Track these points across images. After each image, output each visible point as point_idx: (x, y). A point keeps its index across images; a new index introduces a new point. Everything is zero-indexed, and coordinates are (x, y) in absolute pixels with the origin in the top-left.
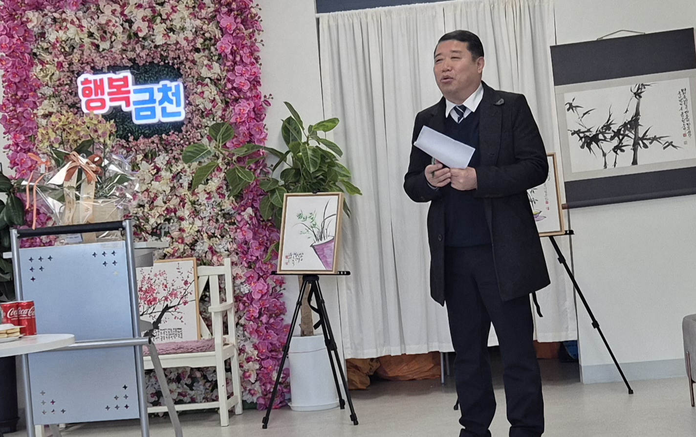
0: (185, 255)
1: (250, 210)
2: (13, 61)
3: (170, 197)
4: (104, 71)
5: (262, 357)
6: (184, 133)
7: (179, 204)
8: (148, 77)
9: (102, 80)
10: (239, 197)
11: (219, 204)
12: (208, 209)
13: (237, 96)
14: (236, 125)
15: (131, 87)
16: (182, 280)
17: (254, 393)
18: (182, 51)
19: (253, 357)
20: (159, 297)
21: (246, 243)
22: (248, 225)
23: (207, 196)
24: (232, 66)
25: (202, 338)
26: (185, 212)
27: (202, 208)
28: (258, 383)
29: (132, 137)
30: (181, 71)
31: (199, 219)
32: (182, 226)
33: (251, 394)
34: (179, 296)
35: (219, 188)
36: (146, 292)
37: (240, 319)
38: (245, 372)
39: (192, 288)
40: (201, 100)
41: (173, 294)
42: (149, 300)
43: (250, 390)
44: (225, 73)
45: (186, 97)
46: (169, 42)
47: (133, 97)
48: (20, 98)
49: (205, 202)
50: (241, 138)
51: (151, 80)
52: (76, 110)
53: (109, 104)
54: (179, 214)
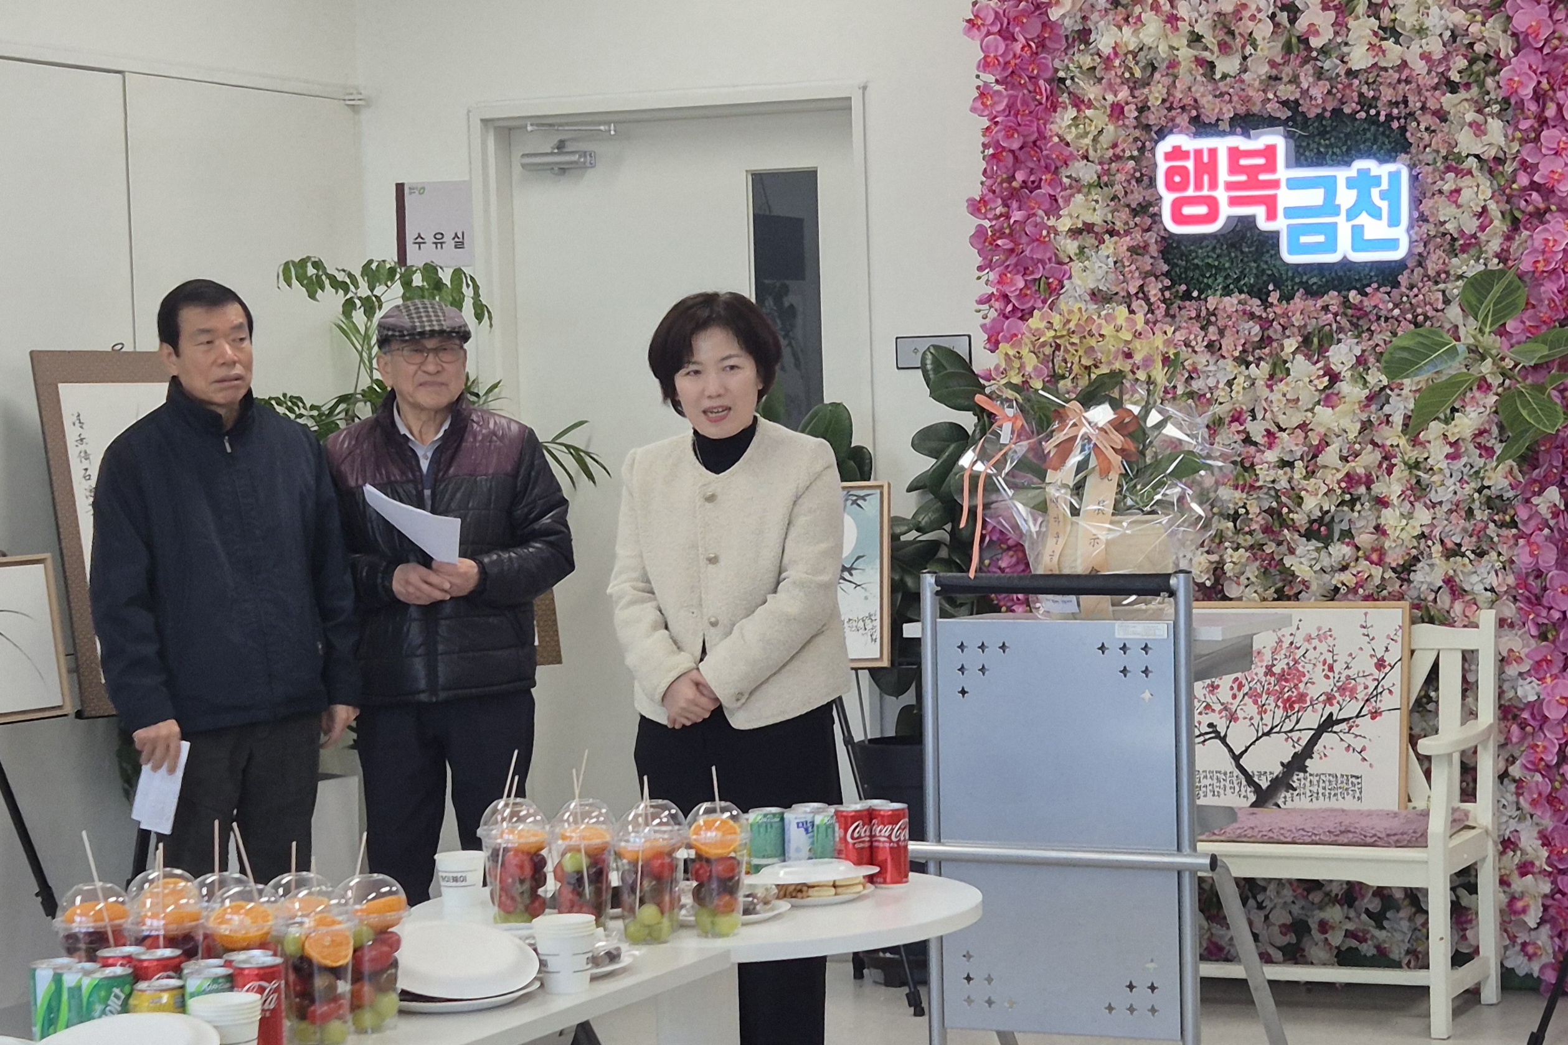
0: (1385, 592)
1: (1553, 494)
2: (1010, 96)
3: (1357, 446)
4: (1221, 128)
5: (1561, 867)
6: (1404, 289)
7: (1380, 465)
8: (1326, 146)
9: (1213, 152)
10: (1529, 460)
11: (1477, 473)
12: (1449, 482)
13: (1542, 206)
14: (1536, 278)
15: (1283, 173)
16: (1372, 656)
17: (1535, 954)
18: (1414, 85)
19: (1537, 863)
20: (1313, 692)
21: (1539, 574)
22: (1546, 531)
23: (1448, 450)
24: (1535, 130)
25: (1411, 805)
26: (1392, 487)
27: (1435, 478)
28: (1546, 930)
29: (1277, 294)
30: (1408, 135)
31: (1425, 505)
32: (1382, 521)
33: (1526, 954)
34: (1361, 695)
35: (1481, 433)
36: (1282, 677)
37: (1513, 763)
38: (1513, 899)
39: (1394, 678)
40: (1452, 210)
41: (1346, 689)
42: (1289, 698)
43: (1524, 945)
44: (1516, 147)
45: (1416, 201)
46: (1383, 64)
47: (1286, 198)
48: (1022, 187)
49: (1443, 465)
50: (1544, 312)
51: (1334, 153)
52: (1149, 221)
53: (1226, 211)
54: (1378, 488)
